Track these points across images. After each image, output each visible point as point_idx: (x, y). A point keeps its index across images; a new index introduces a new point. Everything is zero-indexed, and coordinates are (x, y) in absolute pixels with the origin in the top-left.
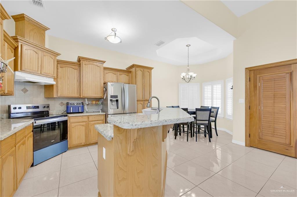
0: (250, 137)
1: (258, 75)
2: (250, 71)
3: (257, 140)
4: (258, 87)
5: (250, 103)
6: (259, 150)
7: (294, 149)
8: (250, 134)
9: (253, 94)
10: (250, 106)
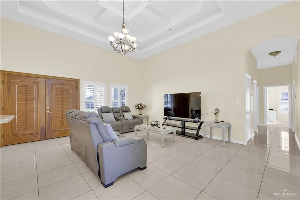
0: (3, 137)
1: (13, 80)
2: (3, 74)
3: (12, 137)
4: (12, 90)
5: (3, 105)
6: (13, 146)
7: (39, 135)
8: (3, 135)
9: (7, 96)
10: (3, 108)
